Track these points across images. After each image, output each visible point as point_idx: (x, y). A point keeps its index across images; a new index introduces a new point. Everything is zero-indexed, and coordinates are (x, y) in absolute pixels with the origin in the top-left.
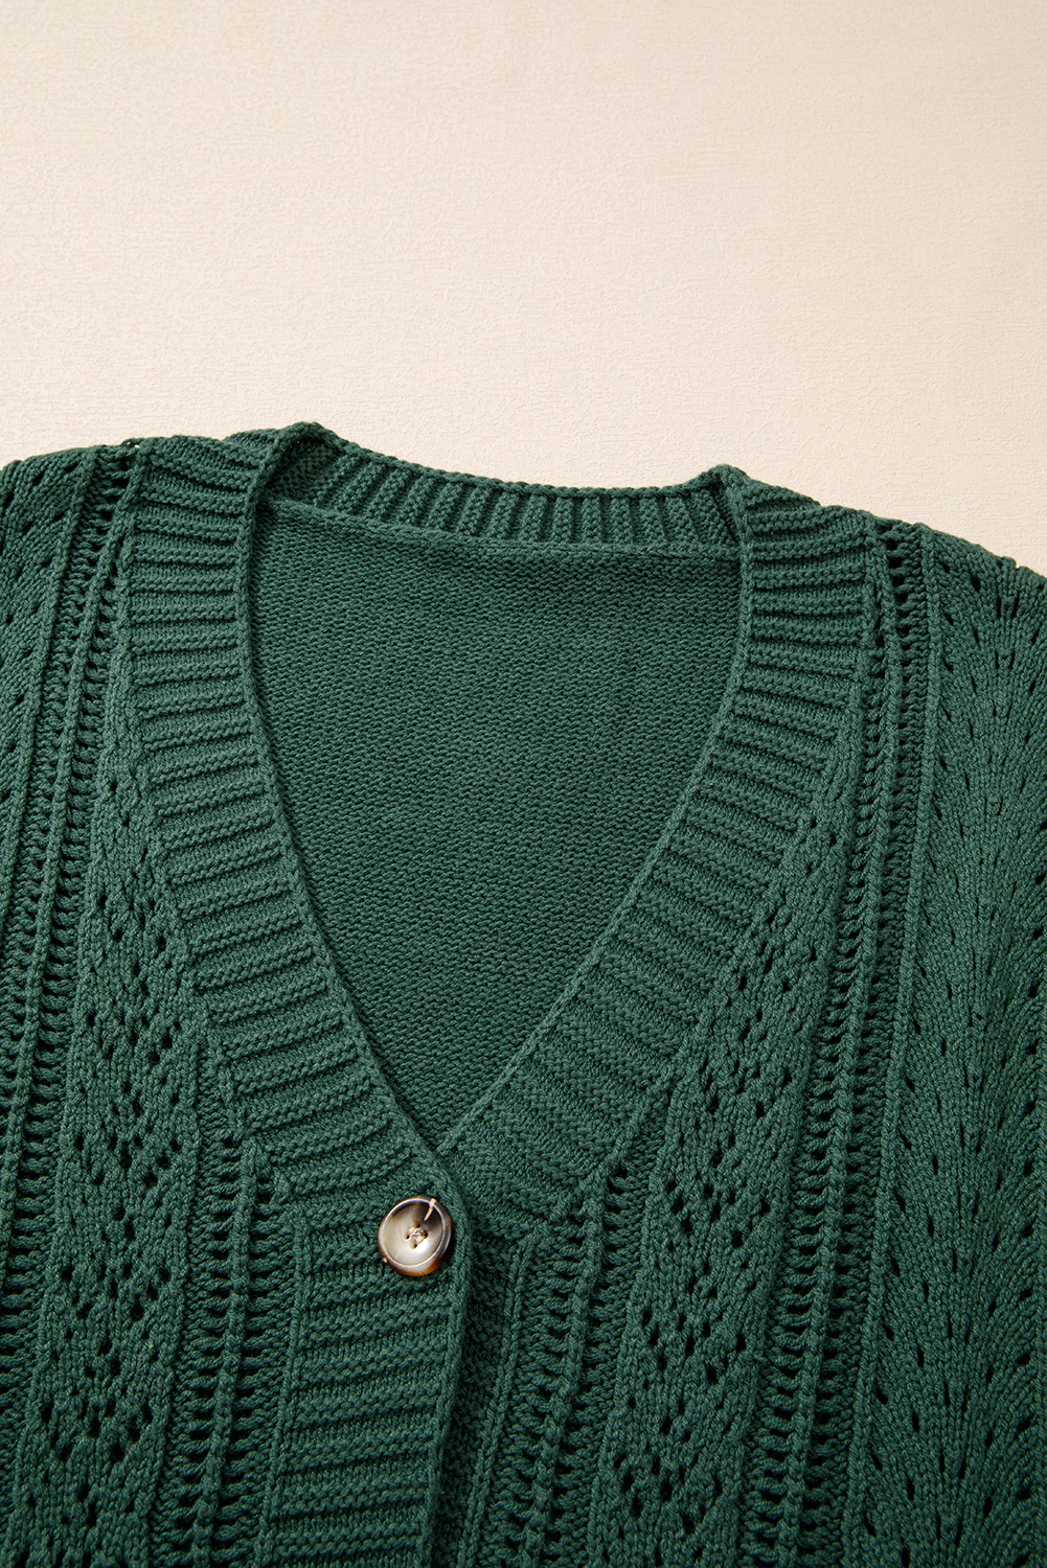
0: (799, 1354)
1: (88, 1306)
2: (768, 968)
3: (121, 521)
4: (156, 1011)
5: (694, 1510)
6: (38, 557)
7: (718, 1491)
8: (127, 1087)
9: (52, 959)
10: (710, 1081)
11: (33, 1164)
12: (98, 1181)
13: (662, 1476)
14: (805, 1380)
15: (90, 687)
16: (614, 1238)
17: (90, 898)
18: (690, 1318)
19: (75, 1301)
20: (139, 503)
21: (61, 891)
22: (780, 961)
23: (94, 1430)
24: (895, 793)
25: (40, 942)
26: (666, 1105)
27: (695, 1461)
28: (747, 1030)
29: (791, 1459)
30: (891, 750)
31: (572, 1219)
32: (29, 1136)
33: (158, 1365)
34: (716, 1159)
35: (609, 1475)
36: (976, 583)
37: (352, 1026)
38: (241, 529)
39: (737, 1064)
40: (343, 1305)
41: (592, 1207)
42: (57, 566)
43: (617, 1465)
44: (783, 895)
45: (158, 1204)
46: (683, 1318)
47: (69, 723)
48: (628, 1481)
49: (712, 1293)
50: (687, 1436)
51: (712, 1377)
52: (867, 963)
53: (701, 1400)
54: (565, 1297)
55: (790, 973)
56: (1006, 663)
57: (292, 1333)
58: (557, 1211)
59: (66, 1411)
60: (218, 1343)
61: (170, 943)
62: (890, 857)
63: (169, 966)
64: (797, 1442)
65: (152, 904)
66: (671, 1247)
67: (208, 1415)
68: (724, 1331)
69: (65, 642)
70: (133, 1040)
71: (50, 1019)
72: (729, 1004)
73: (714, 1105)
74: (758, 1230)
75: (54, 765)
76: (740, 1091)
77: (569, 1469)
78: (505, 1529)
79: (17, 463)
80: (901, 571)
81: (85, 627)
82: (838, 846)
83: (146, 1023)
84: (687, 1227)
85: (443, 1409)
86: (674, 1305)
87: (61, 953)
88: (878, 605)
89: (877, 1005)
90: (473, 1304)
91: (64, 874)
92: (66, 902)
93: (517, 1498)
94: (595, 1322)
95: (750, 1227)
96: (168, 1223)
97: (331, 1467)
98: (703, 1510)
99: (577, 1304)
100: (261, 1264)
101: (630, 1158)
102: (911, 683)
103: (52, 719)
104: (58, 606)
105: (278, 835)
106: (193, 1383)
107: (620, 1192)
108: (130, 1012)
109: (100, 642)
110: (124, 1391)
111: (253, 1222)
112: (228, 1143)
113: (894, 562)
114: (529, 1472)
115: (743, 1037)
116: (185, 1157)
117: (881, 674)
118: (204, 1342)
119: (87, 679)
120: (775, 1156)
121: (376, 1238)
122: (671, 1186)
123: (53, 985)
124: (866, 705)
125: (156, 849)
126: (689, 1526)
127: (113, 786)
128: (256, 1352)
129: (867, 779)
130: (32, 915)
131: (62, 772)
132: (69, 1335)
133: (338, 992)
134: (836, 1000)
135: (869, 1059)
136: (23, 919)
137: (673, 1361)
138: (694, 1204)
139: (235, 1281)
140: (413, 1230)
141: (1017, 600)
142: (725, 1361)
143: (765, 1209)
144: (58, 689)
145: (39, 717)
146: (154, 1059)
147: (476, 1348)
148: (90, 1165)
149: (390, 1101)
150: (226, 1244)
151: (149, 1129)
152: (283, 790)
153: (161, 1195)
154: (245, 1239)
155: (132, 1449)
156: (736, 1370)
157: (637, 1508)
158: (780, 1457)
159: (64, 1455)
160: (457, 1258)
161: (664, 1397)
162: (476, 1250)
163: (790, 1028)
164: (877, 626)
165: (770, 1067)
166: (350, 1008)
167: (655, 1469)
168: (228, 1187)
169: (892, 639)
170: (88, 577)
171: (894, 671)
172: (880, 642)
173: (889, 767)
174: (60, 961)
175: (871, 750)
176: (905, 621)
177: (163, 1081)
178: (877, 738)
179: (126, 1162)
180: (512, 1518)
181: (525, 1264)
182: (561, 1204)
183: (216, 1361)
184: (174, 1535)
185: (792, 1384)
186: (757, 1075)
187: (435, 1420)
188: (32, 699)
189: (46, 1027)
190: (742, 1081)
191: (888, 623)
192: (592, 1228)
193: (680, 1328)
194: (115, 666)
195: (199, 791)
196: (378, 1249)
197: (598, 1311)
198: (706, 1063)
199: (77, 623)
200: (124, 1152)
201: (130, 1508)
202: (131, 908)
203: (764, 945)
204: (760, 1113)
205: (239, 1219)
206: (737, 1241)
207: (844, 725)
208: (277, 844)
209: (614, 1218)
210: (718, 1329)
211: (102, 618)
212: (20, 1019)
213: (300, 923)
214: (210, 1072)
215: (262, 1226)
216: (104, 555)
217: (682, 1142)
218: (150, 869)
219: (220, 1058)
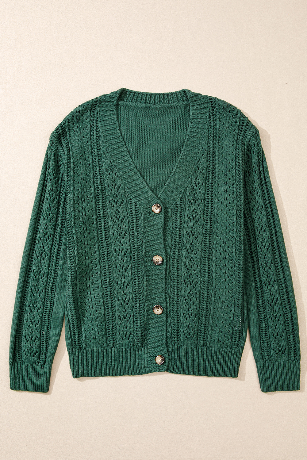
0: (208, 218)
1: (115, 222)
2: (198, 170)
3: (97, 110)
4: (117, 183)
5: (197, 236)
6: (85, 119)
7: (199, 234)
8: (115, 194)
9: (101, 179)
10: (192, 185)
11: (104, 205)
12: (113, 206)
13: (192, 233)
14: (209, 221)
15: (97, 138)
16: (182, 206)
17: (104, 169)
18: (194, 215)
19: (113, 221)
20: (99, 107)
21: (100, 169)
22: (200, 169)
23: (120, 235)
24: (213, 142)
25: (99, 177)
26: (187, 189)
27: (196, 231)
28: (197, 178)
29: (208, 230)
30: (212, 136)
31: (176, 204)
32: (103, 202)
33: (126, 227)
34: (194, 195)
35: (186, 234)
36: (224, 108)
37: (144, 182)
38: (115, 108)
39: (196, 183)
40: (149, 217)
41: (178, 203)
42: (88, 120)
43: (187, 232)
44: (199, 159)
45: (122, 208)
46: (192, 215)
47: (95, 144)
48: (188, 234)
49: (196, 212)
50: (195, 229)
51: (197, 222)
52: (211, 168)
53: (196, 225)
54: (177, 214)
55: (201, 170)
56: (228, 121)
57: (143, 221)
58: (174, 204)
59: (116, 234)
60: (133, 224)
61: (117, 174)
62: (213, 152)
63: (117, 177)
64: (208, 228)
65: (113, 169)
66: (190, 207)
67: (134, 232)
68: (198, 216)
69: (92, 131)
70: (114, 188)
71: (102, 187)
72: (194, 175)
73: (193, 188)
74: (201, 204)
75: (94, 151)
76: (196, 186)
77: (181, 233)
78: (174, 240)
79: (80, 106)
80: (213, 106)
81: (95, 128)
82: (206, 151)
83: (116, 185)
84: (192, 204)
85: (162, 228)
86: (191, 214)
87: (102, 177)
88: (210, 111)
89: (213, 174)
90: (165, 216)
91: (100, 167)
92: (101, 171)
93: (175, 237)
94: (181, 217)
95: (200, 204)
96: (124, 210)
97: (150, 236)
98: (198, 236)
99: (178, 215)
100: (137, 214)
101: (183, 196)
102: (215, 124)
103: (93, 144)
104: (90, 126)
105: (128, 156)
106: (131, 229)
107: (182, 201)
108: (113, 184)
109: (97, 130)
110: (122, 231)
111: (135, 209)
112: (130, 199)
113: (212, 104)
114: (176, 234)
115: (196, 179)
116: (125, 202)
117: (211, 123)
118: (131, 224)
119: (97, 136)
120: (202, 195)
121: (152, 209)
122: (189, 199)
123: (102, 182)
124: (208, 128)
125: (112, 161)
126: (196, 238)
127: (104, 152)
128: (138, 224)
129: (209, 140)
130: (96, 174)
131: (96, 152)
132: (114, 225)
133: (141, 178)
134: (208, 173)
135: (213, 182)
136: (95, 175)
137: (192, 220)
138: (192, 201)
139: (134, 216)
140: (156, 208)
141: (230, 111)
142: (199, 220)
143: (202, 201)
144: (93, 139)
145: (91, 144)
146: (118, 190)
147: (166, 220)
148: (112, 205)
149: (151, 192)
150: (132, 212)
151: (119, 199)
152: (128, 150)
153: (122, 207)
154: (135, 211)
155: (125, 237)
156: (200, 221)
157: (190, 237)
158: (207, 221)
159: (117, 239)
160: (162, 211)
161: (191, 225)
162: (164, 209)
163: (202, 178)
164: (210, 115)
165: (200, 183)
166: (143, 180)
167: (191, 232)
168: (131, 205)
169: (212, 117)
170: (93, 120)
171: (212, 122)
172: (210, 117)
173: (212, 138)
174: (102, 179)
175: (209, 136)
176: (213, 114)
177: (120, 193)
178: (210, 133)
179: (117, 204)
180: (175, 239)
181: (171, 210)
182: (174, 203)
183: (133, 226)
184: (133, 245)
185: (207, 222)
186: (198, 184)
187: (162, 230)
188: (89, 141)
189: (102, 188)
190: (197, 185)
191: (211, 114)
192: (179, 205)
193: (192, 216)
194: (100, 134)
195: (116, 151)
196: (152, 210)
197: (181, 215)
198: (191, 183)
199: (93, 128)
200: (116, 202)
201: (127, 243)
202: (110, 170)
203: (197, 166)
204: (200, 189)
205: (133, 209)
206: (198, 206)
207: (206, 131)
208: (128, 158)
209: (181, 204)
210: (197, 216)
211: (97, 126)
212: (98, 188)
213: (134, 169)
214: (126, 190)
215: (136, 209)
216: (95, 116)
217: (189, 194)
218: (112, 164)
219: (127, 188)
